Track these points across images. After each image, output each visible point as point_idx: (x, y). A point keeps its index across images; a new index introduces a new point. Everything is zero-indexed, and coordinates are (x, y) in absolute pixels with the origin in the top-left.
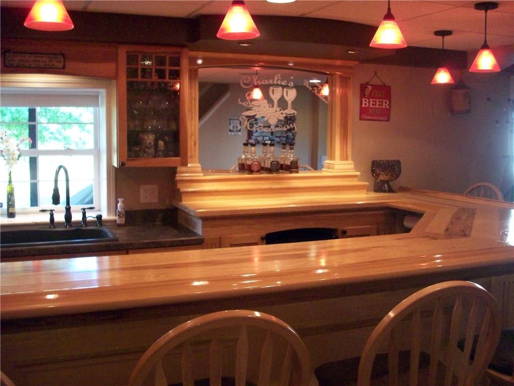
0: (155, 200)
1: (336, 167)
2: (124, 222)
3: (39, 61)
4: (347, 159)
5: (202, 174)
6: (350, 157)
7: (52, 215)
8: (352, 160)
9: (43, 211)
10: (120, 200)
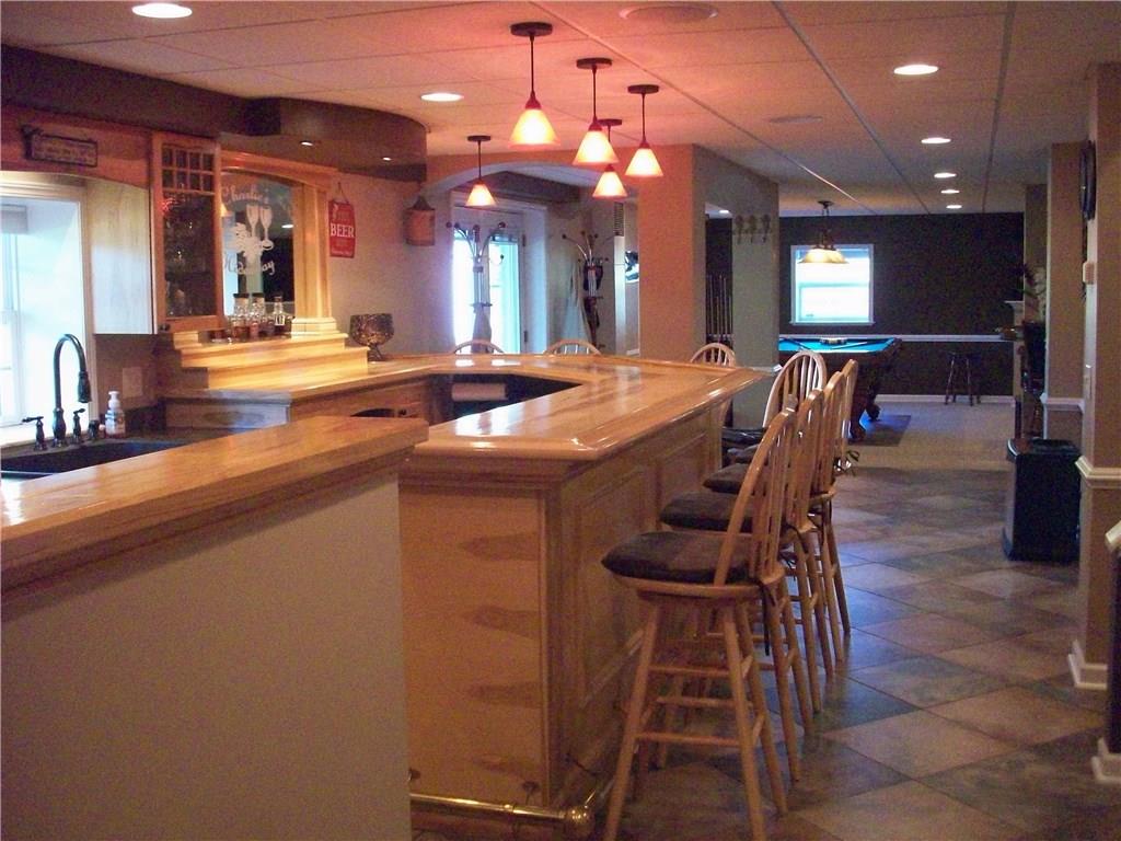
0: (140, 393)
1: (322, 327)
2: (123, 431)
3: (69, 153)
4: (327, 316)
5: (200, 345)
6: (330, 314)
7: (40, 427)
8: (333, 316)
9: (29, 420)
10: (113, 394)
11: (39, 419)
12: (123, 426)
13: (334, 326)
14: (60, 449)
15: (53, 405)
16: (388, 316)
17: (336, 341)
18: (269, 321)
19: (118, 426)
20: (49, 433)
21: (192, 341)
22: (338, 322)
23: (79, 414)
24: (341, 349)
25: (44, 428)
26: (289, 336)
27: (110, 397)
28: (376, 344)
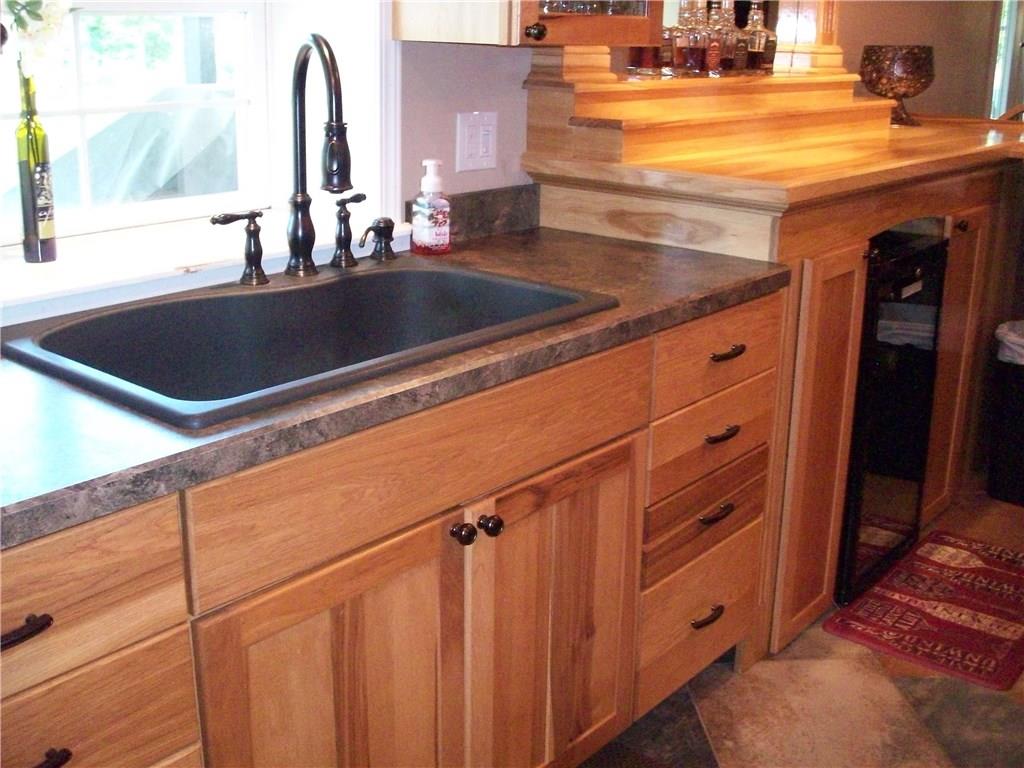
4: (831, 43)
6: (836, 40)
7: (253, 234)
8: (838, 44)
9: (228, 219)
10: (430, 164)
11: (252, 217)
12: (446, 229)
13: (838, 59)
14: (303, 282)
15: (288, 188)
16: (928, 50)
17: (840, 85)
18: (739, 41)
19: (436, 229)
20: (276, 250)
21: (599, 69)
22: (845, 54)
23: (350, 207)
24: (846, 101)
25: (262, 236)
26: (769, 71)
27: (424, 171)
28: (905, 95)
